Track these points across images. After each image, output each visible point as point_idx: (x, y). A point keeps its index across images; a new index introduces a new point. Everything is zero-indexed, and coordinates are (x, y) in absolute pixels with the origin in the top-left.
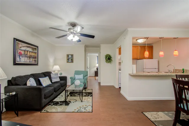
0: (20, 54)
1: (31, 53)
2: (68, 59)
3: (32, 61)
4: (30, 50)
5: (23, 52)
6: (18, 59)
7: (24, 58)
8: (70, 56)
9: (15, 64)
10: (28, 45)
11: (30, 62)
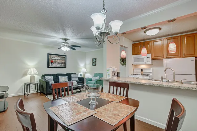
0: (52, 62)
1: (60, 61)
2: (93, 63)
3: (61, 65)
4: (60, 58)
5: (54, 61)
6: (51, 64)
7: (54, 64)
8: (94, 60)
9: (48, 68)
10: (58, 56)
11: (59, 66)
